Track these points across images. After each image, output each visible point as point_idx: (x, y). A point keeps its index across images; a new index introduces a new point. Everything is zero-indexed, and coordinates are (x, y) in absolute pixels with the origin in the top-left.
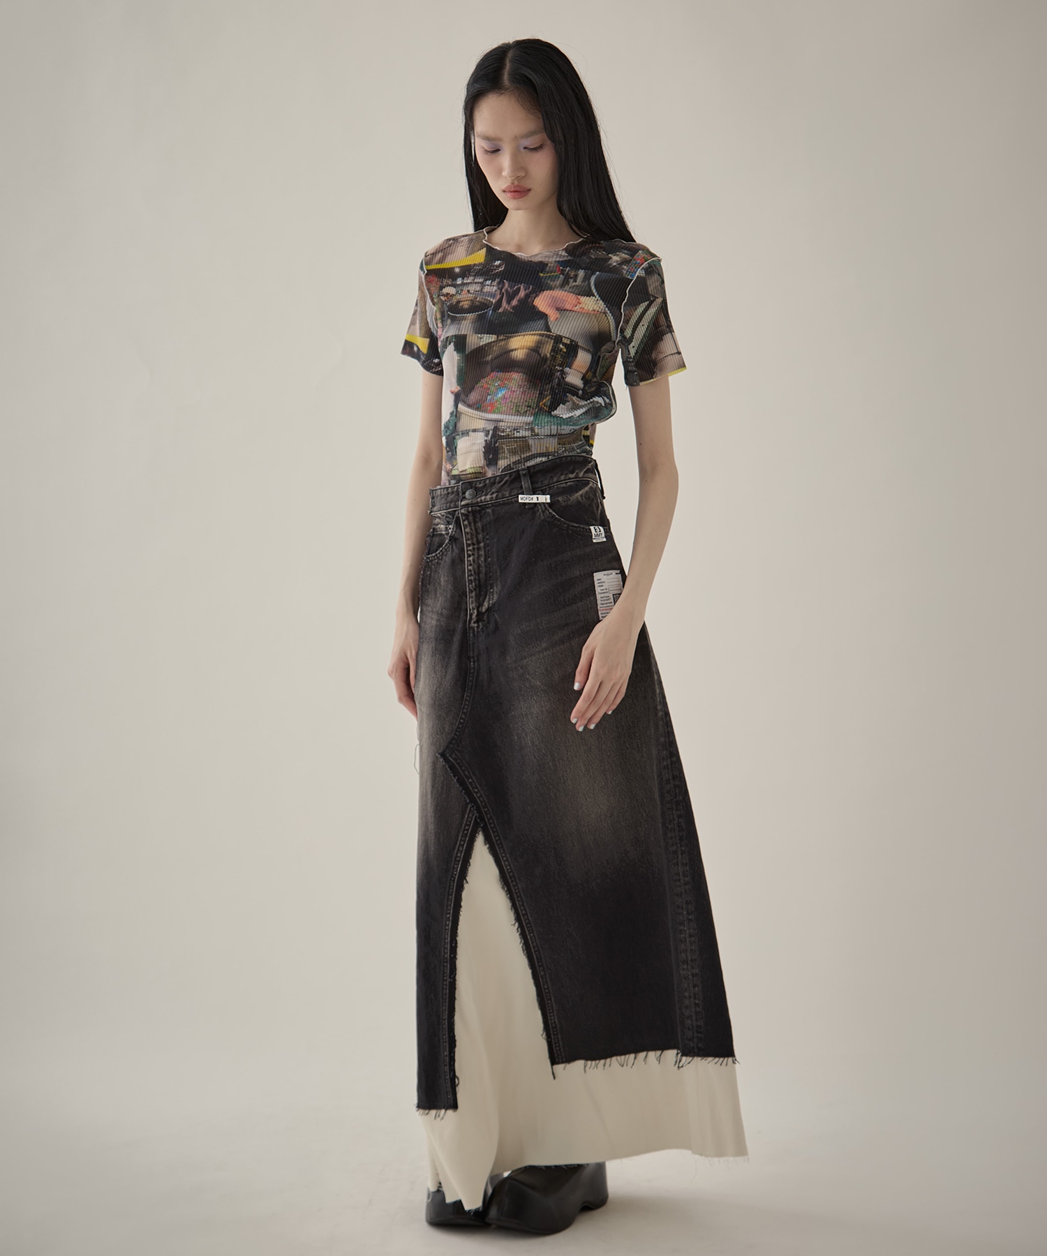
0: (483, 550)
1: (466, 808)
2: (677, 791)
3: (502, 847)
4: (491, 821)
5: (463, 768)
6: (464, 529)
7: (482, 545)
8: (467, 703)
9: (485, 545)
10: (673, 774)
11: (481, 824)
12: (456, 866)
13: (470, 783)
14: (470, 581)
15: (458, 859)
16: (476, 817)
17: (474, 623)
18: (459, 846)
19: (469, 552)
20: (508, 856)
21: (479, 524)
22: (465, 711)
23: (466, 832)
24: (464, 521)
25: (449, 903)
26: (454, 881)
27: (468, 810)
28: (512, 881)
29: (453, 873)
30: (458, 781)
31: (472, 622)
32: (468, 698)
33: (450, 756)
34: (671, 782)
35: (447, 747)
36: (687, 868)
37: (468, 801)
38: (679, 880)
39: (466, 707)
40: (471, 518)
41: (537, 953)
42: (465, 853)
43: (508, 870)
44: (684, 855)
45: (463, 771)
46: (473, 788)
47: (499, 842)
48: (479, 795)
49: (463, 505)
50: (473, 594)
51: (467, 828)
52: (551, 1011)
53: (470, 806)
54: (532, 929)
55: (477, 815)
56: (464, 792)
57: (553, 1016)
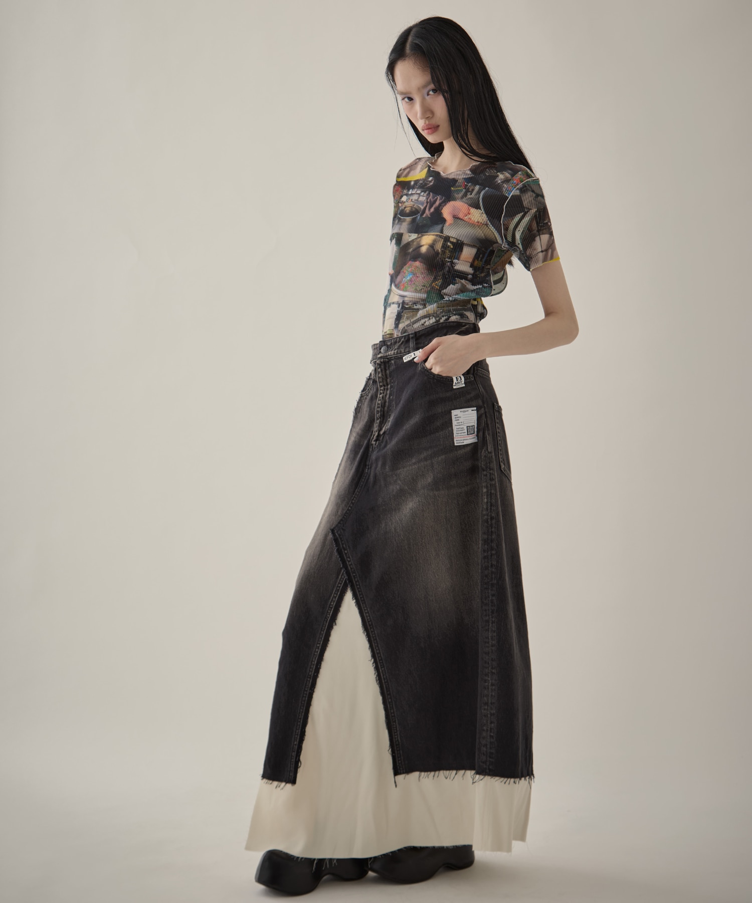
0: (389, 390)
1: (340, 571)
2: (494, 576)
3: (365, 603)
4: (358, 583)
5: (343, 542)
6: (378, 374)
7: (389, 386)
8: (356, 496)
9: (391, 386)
10: (491, 563)
11: (350, 583)
12: (329, 611)
13: (346, 554)
14: (378, 412)
15: (331, 606)
16: (346, 579)
17: (374, 441)
19: (381, 391)
20: (368, 609)
21: (388, 372)
22: (354, 502)
23: (338, 588)
24: (378, 369)
25: (321, 636)
26: (327, 621)
27: (342, 573)
28: (371, 628)
29: (326, 615)
30: (338, 550)
32: (357, 493)
33: (337, 532)
34: (489, 568)
35: (337, 525)
36: (495, 634)
37: (341, 566)
38: (488, 643)
39: (355, 499)
40: (382, 367)
41: (387, 683)
42: (336, 603)
43: (368, 619)
44: (494, 624)
45: (343, 544)
46: (347, 557)
47: (362, 599)
48: (350, 563)
49: (379, 357)
50: (378, 421)
51: (339, 585)
52: (395, 731)
53: (343, 571)
54: (383, 665)
55: (346, 577)
56: (340, 559)
57: (397, 735)
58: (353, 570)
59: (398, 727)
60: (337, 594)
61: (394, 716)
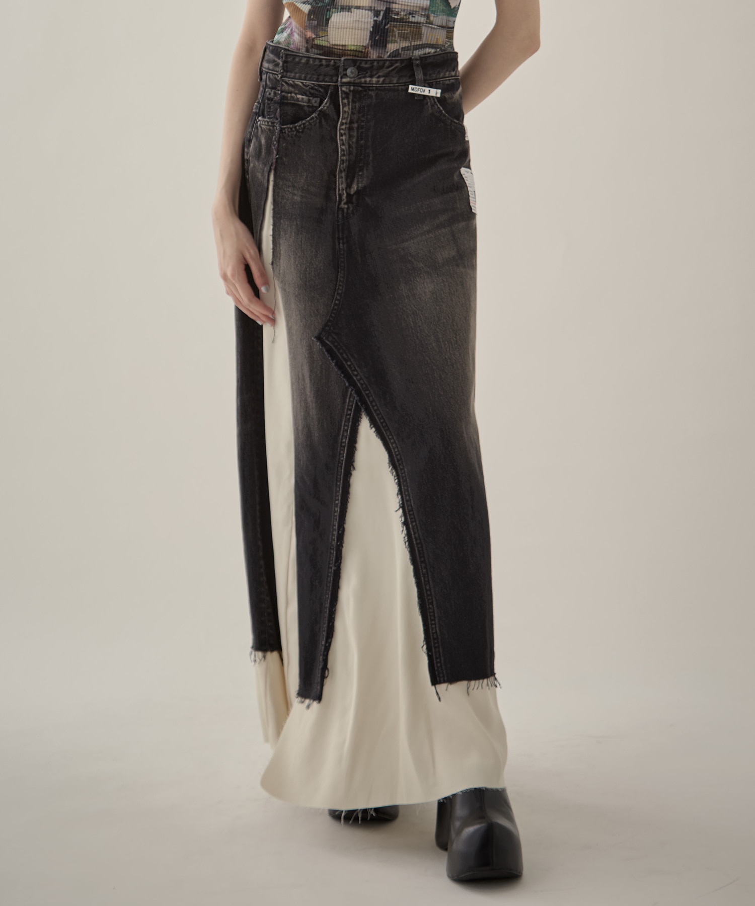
0: (355, 131)
1: (347, 392)
3: (388, 429)
5: (341, 351)
6: (343, 107)
7: (355, 125)
8: (341, 284)
9: (358, 126)
11: (363, 406)
12: (342, 452)
13: (349, 366)
14: (343, 161)
15: (343, 444)
16: (357, 400)
17: (345, 204)
18: (344, 431)
19: (342, 131)
20: (395, 438)
21: (357, 105)
22: (340, 292)
23: (348, 417)
24: (343, 99)
25: (338, 489)
26: (341, 467)
27: (349, 394)
28: (400, 464)
29: (339, 459)
30: (336, 364)
31: (343, 203)
32: (342, 279)
33: (327, 339)
35: (323, 329)
37: (347, 384)
39: (341, 288)
40: (351, 97)
41: (420, 546)
42: (349, 438)
43: (395, 451)
45: (341, 354)
46: (352, 371)
47: (385, 425)
48: (358, 377)
49: (344, 83)
50: (343, 175)
51: (349, 412)
52: (432, 618)
53: (350, 390)
54: (415, 518)
55: (357, 398)
56: (343, 375)
57: (435, 624)
58: (364, 386)
59: (436, 612)
60: (348, 426)
61: (431, 595)
